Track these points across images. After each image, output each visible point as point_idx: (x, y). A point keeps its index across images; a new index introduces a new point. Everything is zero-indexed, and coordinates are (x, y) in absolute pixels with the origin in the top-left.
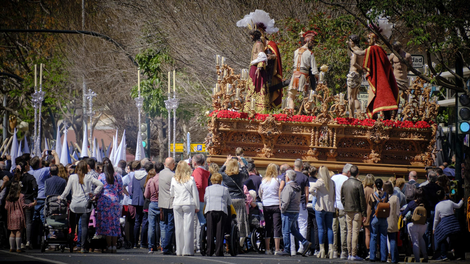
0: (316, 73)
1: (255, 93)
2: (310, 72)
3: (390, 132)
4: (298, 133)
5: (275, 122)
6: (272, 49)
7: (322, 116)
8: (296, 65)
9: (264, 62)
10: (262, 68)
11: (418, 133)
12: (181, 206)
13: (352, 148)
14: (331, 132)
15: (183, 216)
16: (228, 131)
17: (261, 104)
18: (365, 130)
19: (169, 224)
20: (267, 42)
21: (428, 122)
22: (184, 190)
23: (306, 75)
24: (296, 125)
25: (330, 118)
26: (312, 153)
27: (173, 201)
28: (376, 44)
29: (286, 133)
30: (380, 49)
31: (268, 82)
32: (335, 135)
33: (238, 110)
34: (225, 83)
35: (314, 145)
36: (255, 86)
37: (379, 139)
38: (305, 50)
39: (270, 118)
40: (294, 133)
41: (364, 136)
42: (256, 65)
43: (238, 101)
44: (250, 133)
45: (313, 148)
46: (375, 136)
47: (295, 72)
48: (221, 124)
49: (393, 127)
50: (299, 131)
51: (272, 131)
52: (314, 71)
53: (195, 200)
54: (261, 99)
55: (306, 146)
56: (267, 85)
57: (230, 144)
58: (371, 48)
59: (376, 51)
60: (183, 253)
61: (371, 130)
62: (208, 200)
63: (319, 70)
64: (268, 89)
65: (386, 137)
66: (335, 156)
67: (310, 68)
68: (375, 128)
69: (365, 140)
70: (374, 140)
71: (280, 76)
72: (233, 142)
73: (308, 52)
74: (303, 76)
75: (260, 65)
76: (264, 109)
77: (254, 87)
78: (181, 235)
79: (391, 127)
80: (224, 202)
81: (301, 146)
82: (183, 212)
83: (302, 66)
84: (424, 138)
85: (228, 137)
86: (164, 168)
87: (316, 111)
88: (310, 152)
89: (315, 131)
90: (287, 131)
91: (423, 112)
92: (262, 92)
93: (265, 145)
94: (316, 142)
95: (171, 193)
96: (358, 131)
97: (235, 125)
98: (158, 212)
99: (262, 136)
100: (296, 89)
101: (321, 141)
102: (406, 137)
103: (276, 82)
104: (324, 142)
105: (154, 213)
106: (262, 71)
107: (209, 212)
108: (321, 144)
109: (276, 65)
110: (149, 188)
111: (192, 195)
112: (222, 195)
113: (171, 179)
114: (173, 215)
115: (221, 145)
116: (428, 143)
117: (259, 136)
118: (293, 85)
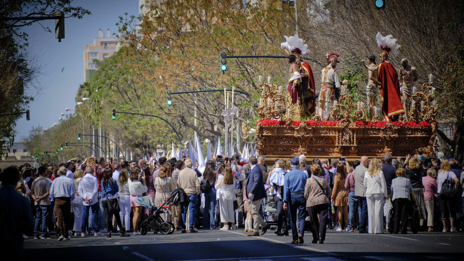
0: (339, 86)
1: (293, 104)
2: (335, 86)
3: (398, 131)
4: (326, 135)
5: (307, 127)
6: (305, 69)
7: (344, 121)
8: (323, 80)
9: (299, 79)
10: (297, 84)
11: (421, 130)
12: (373, 195)
13: (370, 145)
14: (351, 133)
15: (374, 202)
16: (270, 136)
17: (297, 113)
18: (379, 130)
19: (363, 208)
20: (302, 63)
21: (428, 122)
22: (375, 182)
23: (331, 89)
24: (324, 129)
25: (350, 122)
26: (337, 150)
27: (366, 191)
28: (386, 61)
29: (317, 135)
30: (389, 65)
31: (304, 95)
32: (355, 136)
33: (277, 119)
34: (266, 98)
35: (339, 144)
36: (293, 99)
37: (390, 137)
38: (330, 68)
39: (302, 124)
40: (323, 135)
41: (378, 135)
42: (292, 82)
43: (277, 112)
44: (288, 136)
45: (338, 147)
46: (387, 135)
47: (323, 86)
48: (264, 131)
49: (401, 127)
50: (327, 133)
51: (305, 134)
52: (337, 85)
53: (383, 190)
54: (297, 108)
55: (333, 145)
56: (302, 97)
57: (272, 146)
58: (382, 64)
59: (386, 67)
60: (375, 232)
61: (383, 130)
62: (394, 190)
63: (341, 84)
64: (303, 101)
65: (396, 135)
66: (356, 152)
67: (335, 83)
68: (386, 128)
69: (379, 138)
70: (386, 138)
71: (313, 90)
72: (275, 144)
73: (332, 70)
74: (329, 90)
75: (295, 82)
76: (299, 116)
77: (291, 100)
78: (373, 217)
79: (399, 127)
80: (407, 191)
81: (329, 145)
82: (374, 199)
83: (327, 81)
84: (426, 135)
85: (270, 141)
86: (360, 164)
87: (339, 117)
88: (336, 150)
89: (339, 133)
90: (317, 133)
91: (424, 114)
92: (298, 103)
93: (300, 146)
94: (340, 142)
95: (364, 184)
96: (373, 131)
97: (276, 131)
98: (356, 200)
99: (297, 138)
100: (323, 100)
101: (344, 141)
102: (412, 134)
103: (310, 95)
104: (346, 141)
105: (353, 200)
106: (297, 87)
107: (396, 199)
108: (344, 143)
109: (309, 82)
110: (349, 181)
111: (381, 186)
112: (405, 185)
113: (364, 173)
114: (366, 202)
115: (265, 147)
116: (429, 138)
117: (296, 139)
118: (321, 97)
